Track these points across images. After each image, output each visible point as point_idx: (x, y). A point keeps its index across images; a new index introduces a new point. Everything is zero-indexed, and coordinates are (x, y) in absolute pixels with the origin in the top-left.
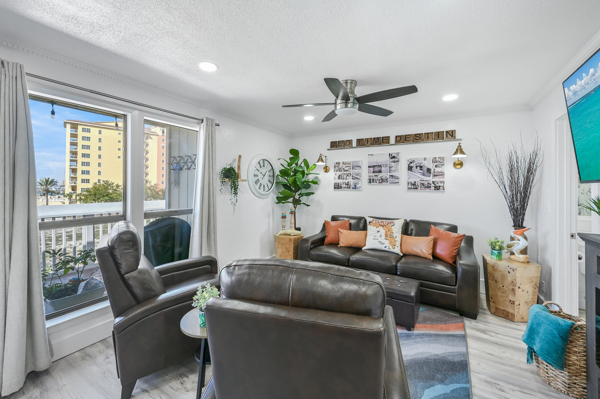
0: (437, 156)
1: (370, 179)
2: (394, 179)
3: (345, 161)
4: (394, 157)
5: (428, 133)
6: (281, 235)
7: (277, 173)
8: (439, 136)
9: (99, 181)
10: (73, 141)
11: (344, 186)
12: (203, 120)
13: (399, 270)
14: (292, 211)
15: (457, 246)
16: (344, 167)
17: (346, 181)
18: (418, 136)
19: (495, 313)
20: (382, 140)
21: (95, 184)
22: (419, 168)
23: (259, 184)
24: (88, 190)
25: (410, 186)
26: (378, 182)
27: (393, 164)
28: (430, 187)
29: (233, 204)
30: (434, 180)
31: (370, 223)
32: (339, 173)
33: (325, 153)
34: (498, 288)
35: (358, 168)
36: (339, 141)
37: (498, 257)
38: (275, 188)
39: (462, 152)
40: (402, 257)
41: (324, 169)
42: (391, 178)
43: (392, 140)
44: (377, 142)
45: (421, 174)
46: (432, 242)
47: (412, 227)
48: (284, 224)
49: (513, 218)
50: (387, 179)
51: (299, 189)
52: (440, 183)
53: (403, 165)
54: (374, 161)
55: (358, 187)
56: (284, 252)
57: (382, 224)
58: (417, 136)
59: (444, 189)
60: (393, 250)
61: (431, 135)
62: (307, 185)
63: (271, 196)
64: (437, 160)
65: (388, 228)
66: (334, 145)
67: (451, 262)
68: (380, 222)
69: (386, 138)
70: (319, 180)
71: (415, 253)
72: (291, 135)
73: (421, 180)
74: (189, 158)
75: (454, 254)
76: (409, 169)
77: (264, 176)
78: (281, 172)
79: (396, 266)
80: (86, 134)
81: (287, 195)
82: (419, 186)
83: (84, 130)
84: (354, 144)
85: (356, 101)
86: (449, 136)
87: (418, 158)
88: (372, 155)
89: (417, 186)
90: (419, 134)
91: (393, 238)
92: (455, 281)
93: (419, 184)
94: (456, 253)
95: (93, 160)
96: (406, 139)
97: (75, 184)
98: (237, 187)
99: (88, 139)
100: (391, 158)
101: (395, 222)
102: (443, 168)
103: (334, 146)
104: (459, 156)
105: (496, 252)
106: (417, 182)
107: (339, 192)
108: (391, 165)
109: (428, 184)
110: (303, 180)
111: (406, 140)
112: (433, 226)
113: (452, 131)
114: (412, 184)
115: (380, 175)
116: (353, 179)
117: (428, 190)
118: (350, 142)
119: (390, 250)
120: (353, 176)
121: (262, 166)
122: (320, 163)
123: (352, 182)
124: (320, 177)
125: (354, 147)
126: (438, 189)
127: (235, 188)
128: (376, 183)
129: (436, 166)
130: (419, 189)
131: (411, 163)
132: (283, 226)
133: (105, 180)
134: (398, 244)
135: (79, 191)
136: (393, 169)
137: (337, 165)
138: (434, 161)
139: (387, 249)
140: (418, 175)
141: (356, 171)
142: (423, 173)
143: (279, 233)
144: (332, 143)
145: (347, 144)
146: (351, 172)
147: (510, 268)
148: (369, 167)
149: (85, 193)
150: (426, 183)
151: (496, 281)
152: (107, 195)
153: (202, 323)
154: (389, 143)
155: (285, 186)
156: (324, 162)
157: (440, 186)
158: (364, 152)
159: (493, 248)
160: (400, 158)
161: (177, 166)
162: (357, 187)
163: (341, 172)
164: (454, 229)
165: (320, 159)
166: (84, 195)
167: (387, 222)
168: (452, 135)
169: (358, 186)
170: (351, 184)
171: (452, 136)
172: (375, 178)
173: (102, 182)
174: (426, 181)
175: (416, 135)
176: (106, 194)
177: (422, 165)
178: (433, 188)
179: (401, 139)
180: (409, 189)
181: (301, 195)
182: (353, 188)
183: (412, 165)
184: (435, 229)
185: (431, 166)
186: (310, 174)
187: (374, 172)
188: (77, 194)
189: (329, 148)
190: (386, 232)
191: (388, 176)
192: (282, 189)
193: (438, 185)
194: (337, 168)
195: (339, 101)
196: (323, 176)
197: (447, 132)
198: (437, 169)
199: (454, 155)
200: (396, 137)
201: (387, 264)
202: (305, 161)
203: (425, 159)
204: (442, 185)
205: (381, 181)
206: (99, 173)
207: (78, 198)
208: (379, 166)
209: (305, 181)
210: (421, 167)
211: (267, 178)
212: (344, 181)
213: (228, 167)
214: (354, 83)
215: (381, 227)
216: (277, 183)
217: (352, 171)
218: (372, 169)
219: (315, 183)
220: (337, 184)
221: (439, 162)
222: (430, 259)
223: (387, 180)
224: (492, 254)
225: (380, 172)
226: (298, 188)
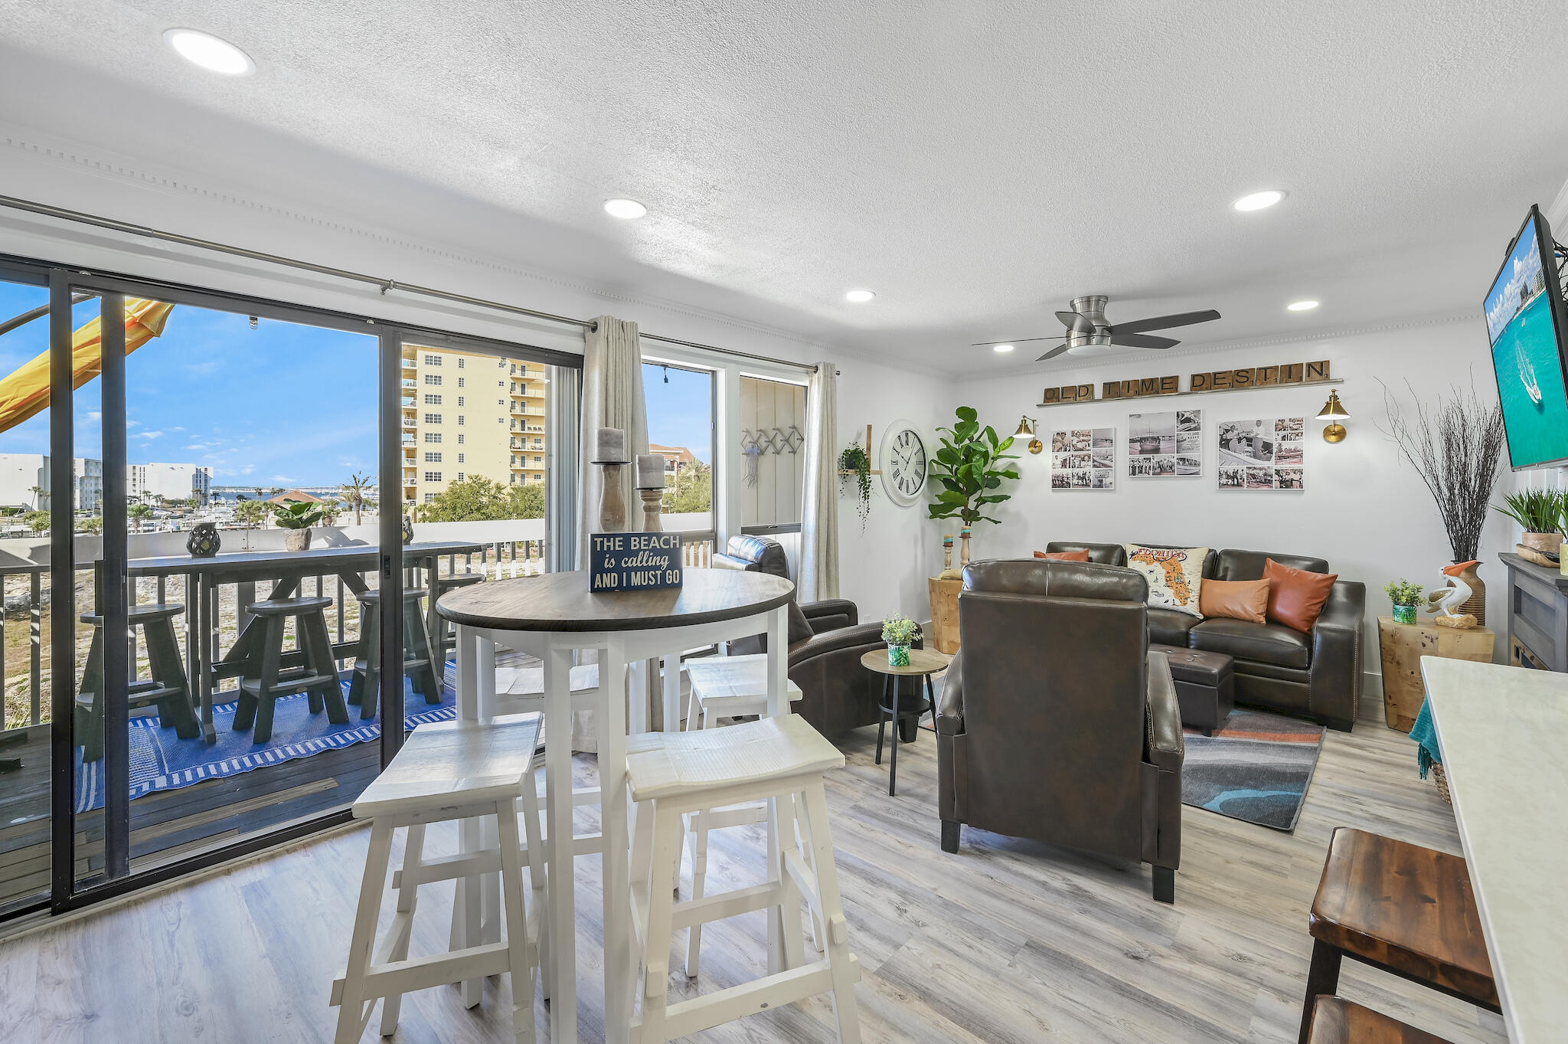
0: (1286, 416)
1: (1134, 468)
2: (1189, 467)
3: (1077, 429)
4: (1188, 420)
5: (1265, 369)
6: (943, 579)
7: (932, 455)
8: (1290, 374)
9: (461, 476)
10: (408, 387)
11: (1076, 481)
12: (817, 368)
13: (1193, 642)
14: (964, 533)
15: (1321, 597)
16: (1074, 442)
17: (1080, 472)
18: (1244, 374)
19: (1396, 726)
20: (1160, 385)
21: (453, 483)
22: (1244, 442)
23: (899, 478)
24: (438, 498)
25: (1224, 481)
26: (1151, 472)
27: (1185, 435)
28: (1270, 482)
29: (862, 517)
30: (1278, 467)
31: (1133, 555)
32: (1063, 455)
33: (1033, 413)
34: (1402, 677)
35: (1108, 444)
36: (1063, 388)
37: (1407, 618)
38: (926, 489)
39: (1339, 410)
40: (1202, 621)
41: (1029, 447)
42: (1181, 463)
43: (1185, 385)
44: (1151, 388)
45: (1249, 454)
46: (1266, 590)
47: (1227, 565)
48: (949, 559)
49: (1454, 545)
50: (1173, 465)
51: (978, 487)
52: (1292, 474)
53: (1209, 437)
54: (1143, 428)
55: (1105, 484)
56: (951, 611)
57: (1160, 557)
58: (1240, 374)
59: (1301, 486)
60: (1182, 608)
61: (1272, 372)
62: (993, 481)
63: (920, 501)
64: (1285, 424)
65: (1171, 565)
66: (1052, 396)
67: (1306, 629)
68: (1154, 553)
69: (1171, 380)
70: (1019, 469)
71: (1229, 613)
72: (956, 378)
73: (1250, 468)
74: (779, 434)
75: (1314, 613)
76: (1221, 445)
77: (908, 463)
78: (940, 453)
79: (1187, 634)
80: (433, 370)
81: (953, 501)
82: (1245, 480)
83: (429, 360)
84: (1098, 393)
85: (1106, 333)
86: (1314, 374)
87: (1244, 422)
88: (1139, 416)
89: (1240, 481)
90: (1246, 371)
91: (1183, 585)
92: (1307, 659)
93: (1245, 476)
94: (1317, 611)
95: (448, 429)
96: (1215, 382)
97: (412, 484)
98: (869, 486)
99: (438, 379)
100: (1182, 422)
101: (1189, 553)
102: (1301, 441)
103: (1051, 398)
104: (1332, 417)
105: (1401, 608)
106: (1240, 472)
107: (1063, 495)
108: (1182, 438)
109: (1265, 475)
110: (986, 469)
111: (1215, 384)
112: (1271, 562)
113: (1322, 363)
114: (1228, 477)
115: (1157, 457)
116: (1094, 466)
117: (1266, 488)
118: (1089, 389)
119: (1175, 608)
120: (1094, 461)
121: (904, 443)
122: (1024, 436)
123: (1092, 472)
124: (1019, 463)
125: (1099, 400)
126: (1287, 487)
127: (865, 485)
128: (1147, 475)
129: (1284, 438)
130: (1246, 486)
131: (1227, 431)
132: (946, 561)
133: (474, 474)
134: (1194, 596)
135: (420, 500)
136: (1185, 444)
137: (1060, 438)
138: (1280, 426)
139: (1169, 605)
140: (1243, 456)
141: (1103, 450)
142: (1254, 453)
143: (941, 576)
144: (1047, 391)
145: (1082, 394)
146: (1091, 453)
147: (1426, 637)
148: (1132, 441)
149: (433, 504)
150: (1261, 473)
151: (1398, 663)
152: (478, 509)
153: (896, 661)
154: (1177, 391)
155: (947, 482)
156: (1030, 433)
157: (1292, 480)
158: (1121, 408)
159: (1397, 601)
160: (1201, 421)
161: (753, 447)
162: (1104, 482)
163: (1067, 453)
164: (1321, 566)
165: (1024, 427)
166: (430, 510)
167: (1170, 553)
168: (1322, 370)
169: (1106, 481)
170: (1091, 478)
171: (1321, 374)
172: (1146, 464)
173: (467, 480)
174: (1261, 469)
175: (1238, 372)
176: (476, 507)
177: (1251, 435)
178: (1276, 484)
179: (1204, 383)
180: (1221, 485)
181: (982, 501)
182: (1094, 486)
183: (1229, 436)
184: (1273, 565)
185: (1274, 438)
186: (1001, 457)
187: (1142, 452)
188: (417, 506)
189: (1042, 403)
190: (1168, 572)
191: (1175, 461)
192: (943, 489)
193: (1288, 478)
194: (1059, 445)
195: (1075, 334)
196: (1026, 462)
197: (1309, 365)
198: (1286, 445)
199: (1319, 415)
200: (1193, 377)
201: (1171, 631)
202: (989, 430)
203: (1259, 423)
204: (1296, 477)
205: (1158, 470)
206: (461, 458)
207: (419, 515)
208: (1153, 438)
209: (988, 473)
210: (1249, 440)
211: (912, 467)
212: (1076, 470)
213: (852, 448)
214: (1102, 299)
215: (1156, 563)
216: (930, 476)
217: (1092, 451)
218: (1137, 446)
219: (1012, 475)
220: (1060, 479)
221: (1289, 428)
222: (1260, 623)
223: (1171, 468)
224: (1395, 612)
225: (1157, 450)
226: (973, 486)
